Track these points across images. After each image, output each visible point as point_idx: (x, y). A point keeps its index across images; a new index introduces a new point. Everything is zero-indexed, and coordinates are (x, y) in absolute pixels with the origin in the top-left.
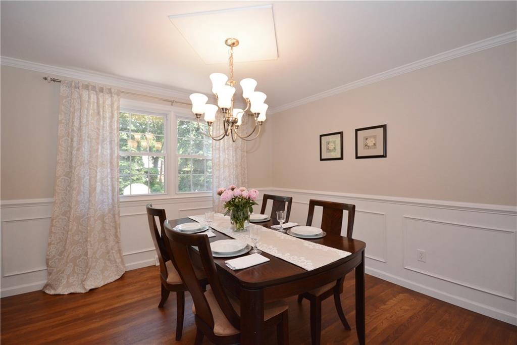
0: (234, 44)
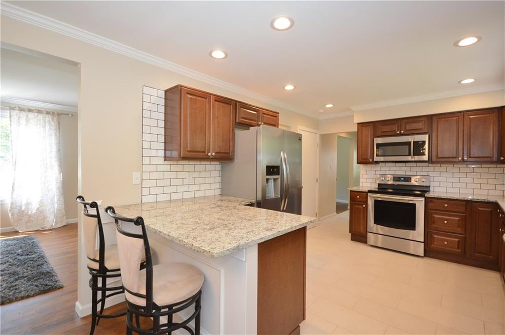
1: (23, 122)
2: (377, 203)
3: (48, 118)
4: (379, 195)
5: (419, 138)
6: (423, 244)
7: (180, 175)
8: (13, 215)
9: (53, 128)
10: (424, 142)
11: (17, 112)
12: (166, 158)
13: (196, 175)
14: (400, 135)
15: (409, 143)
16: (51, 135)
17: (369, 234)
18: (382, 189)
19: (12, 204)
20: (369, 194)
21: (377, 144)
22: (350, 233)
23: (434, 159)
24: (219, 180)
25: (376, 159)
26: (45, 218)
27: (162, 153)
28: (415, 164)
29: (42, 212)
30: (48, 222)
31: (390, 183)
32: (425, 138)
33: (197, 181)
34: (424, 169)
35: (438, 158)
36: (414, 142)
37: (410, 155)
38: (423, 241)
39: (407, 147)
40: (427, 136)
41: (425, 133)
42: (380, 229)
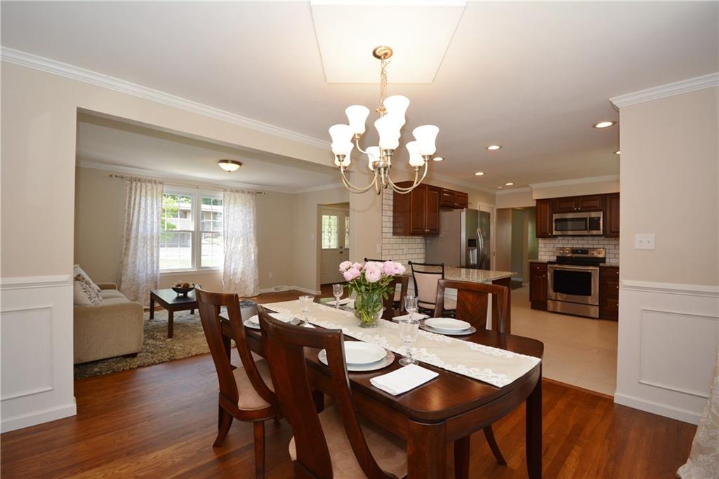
0: (386, 54)
1: (232, 201)
2: (556, 273)
3: (249, 197)
4: (557, 266)
5: (594, 215)
6: (598, 308)
7: (401, 247)
8: (225, 283)
9: (252, 205)
10: (599, 218)
11: (229, 192)
12: (394, 234)
13: (410, 246)
14: (577, 211)
15: (585, 219)
16: (250, 212)
17: (549, 301)
18: (561, 260)
19: (224, 273)
20: (548, 266)
21: (556, 220)
22: (530, 301)
23: (608, 233)
24: (423, 251)
25: (554, 233)
26: (246, 287)
27: (391, 230)
28: (591, 238)
29: (244, 281)
30: (249, 290)
31: (569, 255)
32: (601, 214)
33: (411, 251)
34: (600, 242)
35: (611, 231)
36: (590, 218)
37: (586, 230)
38: (598, 304)
39: (584, 222)
40: (602, 213)
41: (600, 210)
42: (560, 296)
